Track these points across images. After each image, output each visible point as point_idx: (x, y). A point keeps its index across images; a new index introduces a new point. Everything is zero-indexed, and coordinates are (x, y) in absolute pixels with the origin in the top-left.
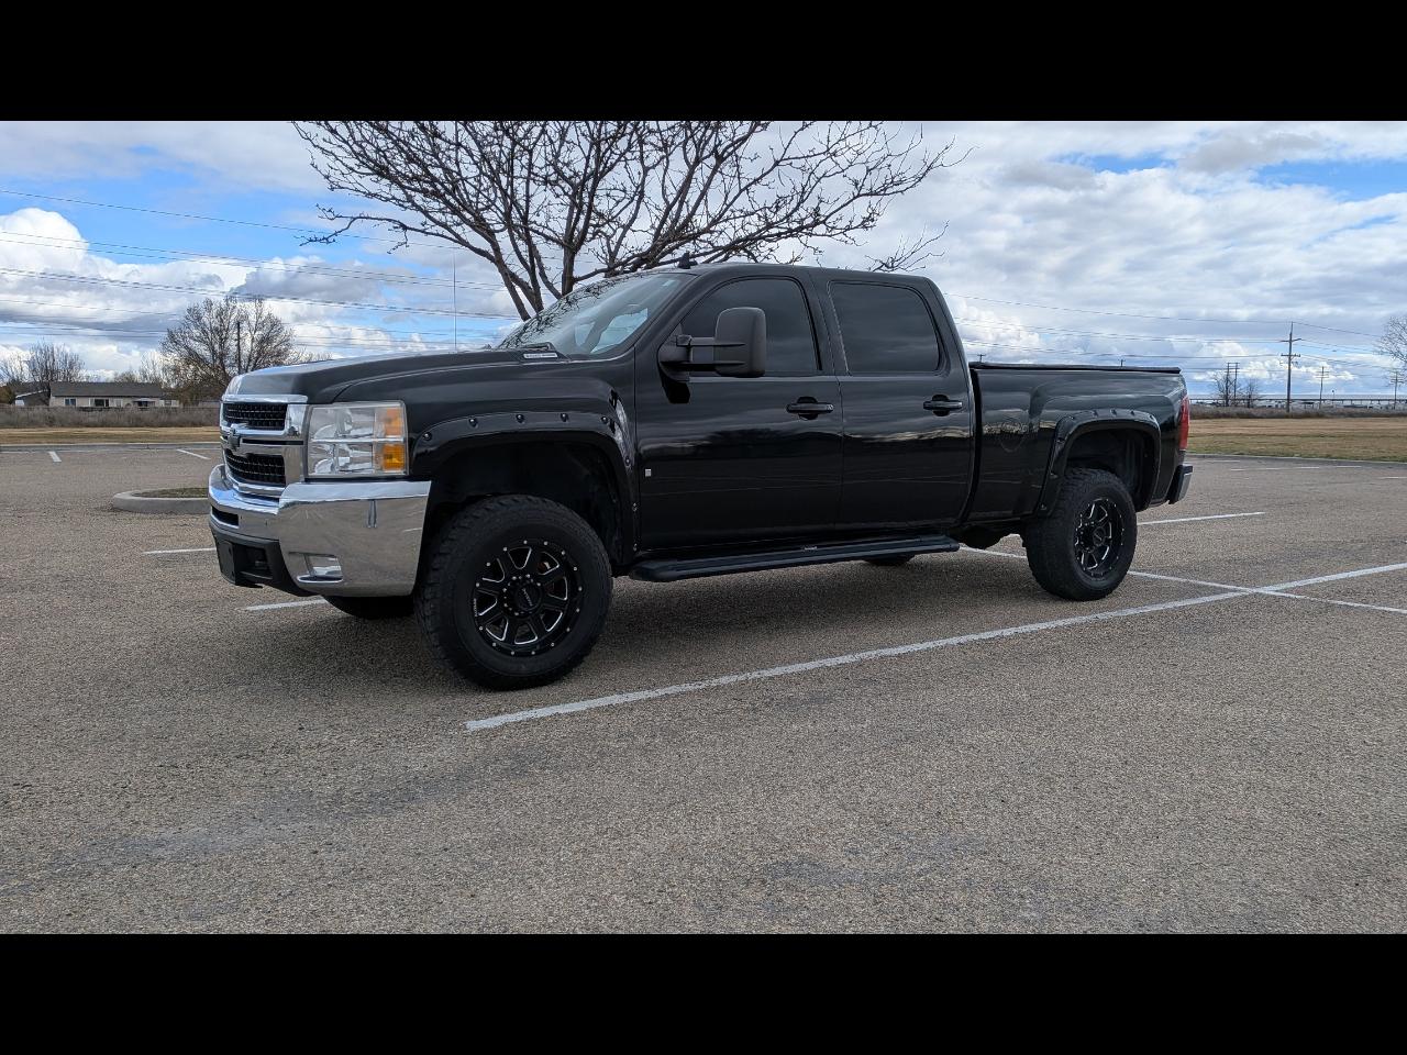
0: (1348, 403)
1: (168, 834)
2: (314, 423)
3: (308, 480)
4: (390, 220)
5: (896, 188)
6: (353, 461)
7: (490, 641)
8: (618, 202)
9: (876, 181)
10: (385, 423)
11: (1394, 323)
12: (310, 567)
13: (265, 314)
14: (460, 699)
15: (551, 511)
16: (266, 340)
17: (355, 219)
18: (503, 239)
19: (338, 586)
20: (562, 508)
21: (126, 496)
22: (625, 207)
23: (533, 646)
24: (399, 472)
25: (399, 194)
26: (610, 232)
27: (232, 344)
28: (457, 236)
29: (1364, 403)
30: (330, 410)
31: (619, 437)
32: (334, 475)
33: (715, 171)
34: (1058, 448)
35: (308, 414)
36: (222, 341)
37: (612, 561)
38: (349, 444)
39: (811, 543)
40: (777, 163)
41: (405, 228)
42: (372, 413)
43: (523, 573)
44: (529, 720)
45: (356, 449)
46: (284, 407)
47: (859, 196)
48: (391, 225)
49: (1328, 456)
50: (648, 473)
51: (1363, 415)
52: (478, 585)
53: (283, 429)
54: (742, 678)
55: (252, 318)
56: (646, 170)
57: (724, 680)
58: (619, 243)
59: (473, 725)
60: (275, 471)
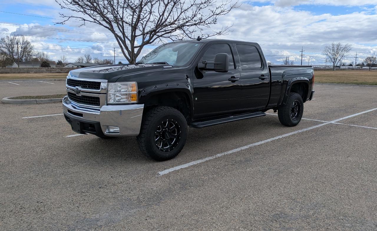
0: (315, 67)
1: (97, 216)
3: (107, 105)
4: (80, 18)
5: (223, 13)
6: (122, 99)
7: (159, 148)
8: (145, 14)
9: (218, 11)
10: (132, 87)
11: (326, 47)
12: (109, 130)
13: (25, 40)
14: (151, 165)
15: (174, 111)
16: (25, 48)
17: (70, 17)
18: (115, 25)
19: (119, 135)
20: (176, 110)
21: (6, 99)
22: (147, 15)
23: (168, 148)
24: (135, 102)
26: (142, 22)
27: (15, 49)
28: (100, 22)
29: (317, 67)
30: (113, 84)
31: (189, 88)
32: (114, 103)
33: (173, 6)
35: (108, 85)
36: (12, 48)
37: (188, 124)
38: (121, 94)
39: (232, 115)
40: (192, 5)
41: (85, 20)
42: (127, 85)
43: (166, 128)
45: (123, 95)
46: (99, 83)
47: (214, 15)
48: (81, 19)
49: (319, 82)
50: (196, 99)
51: (319, 70)
52: (156, 133)
53: (99, 89)
54: (223, 154)
55: (21, 41)
56: (152, 5)
57: (219, 155)
58: (146, 25)
60: (95, 101)
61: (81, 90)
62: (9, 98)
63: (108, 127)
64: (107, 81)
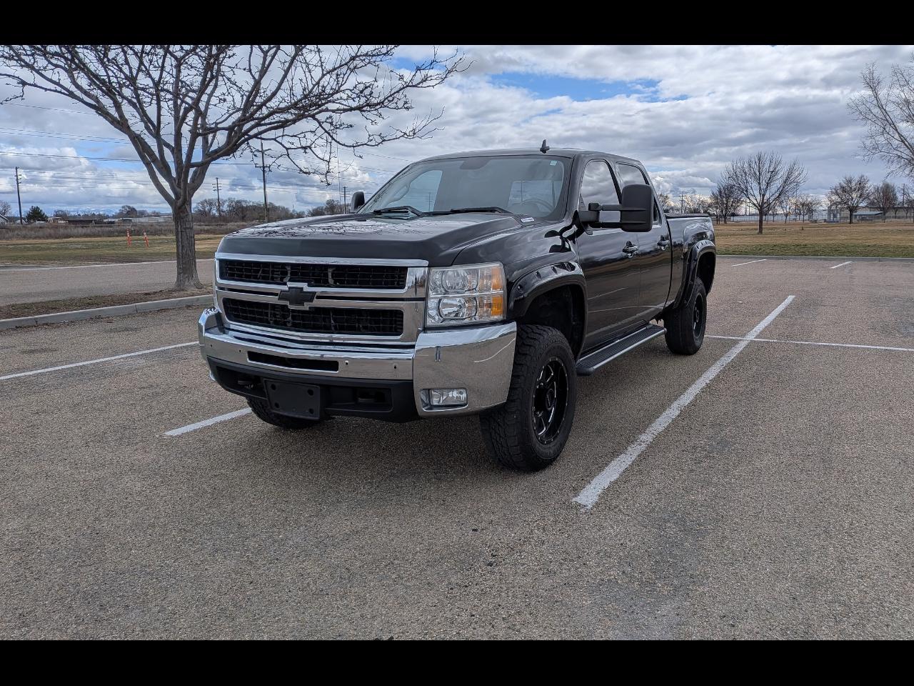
3: (426, 329)
7: (537, 436)
12: (430, 398)
23: (546, 436)
32: (442, 324)
35: (429, 275)
42: (476, 272)
47: (406, 87)
52: (533, 396)
53: (403, 287)
59: (583, 502)
60: (388, 322)
61: (315, 292)
63: (429, 392)
64: (426, 263)
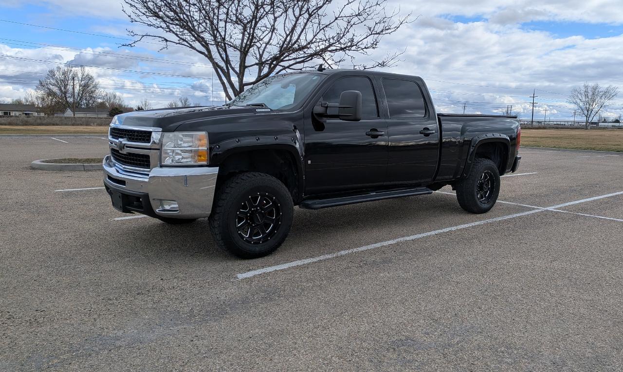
0: (555, 123)
1: (120, 333)
2: (164, 141)
3: (161, 166)
4: (160, 37)
5: (387, 32)
6: (183, 158)
7: (243, 237)
8: (263, 32)
9: (379, 28)
10: (199, 141)
11: (575, 90)
12: (162, 205)
13: (85, 74)
14: (230, 264)
15: (269, 180)
16: (86, 86)
17: (144, 36)
18: (213, 49)
19: (178, 214)
20: (274, 179)
21: (38, 162)
22: (267, 34)
23: (260, 239)
24: (205, 163)
25: (164, 25)
26: (259, 46)
27: (70, 88)
28: (191, 45)
29: (562, 123)
30: (171, 134)
31: (297, 146)
32: (173, 164)
33: (308, 20)
34: (472, 150)
35: (162, 136)
36: (66, 86)
37: (294, 201)
38: (181, 150)
39: (373, 191)
40: (336, 19)
41: (167, 41)
42: (192, 136)
43: (256, 207)
44: (264, 273)
45: (185, 152)
46: (150, 133)
47: (371, 34)
48: (160, 39)
49: (554, 147)
50: (309, 162)
51: (562, 128)
52: (238, 213)
54: (350, 251)
55: (80, 75)
56: (275, 19)
57: (343, 253)
58: (264, 50)
59: (241, 276)
60: (143, 161)
61: (125, 144)
62: (43, 162)
63: (161, 201)
64: (161, 129)
